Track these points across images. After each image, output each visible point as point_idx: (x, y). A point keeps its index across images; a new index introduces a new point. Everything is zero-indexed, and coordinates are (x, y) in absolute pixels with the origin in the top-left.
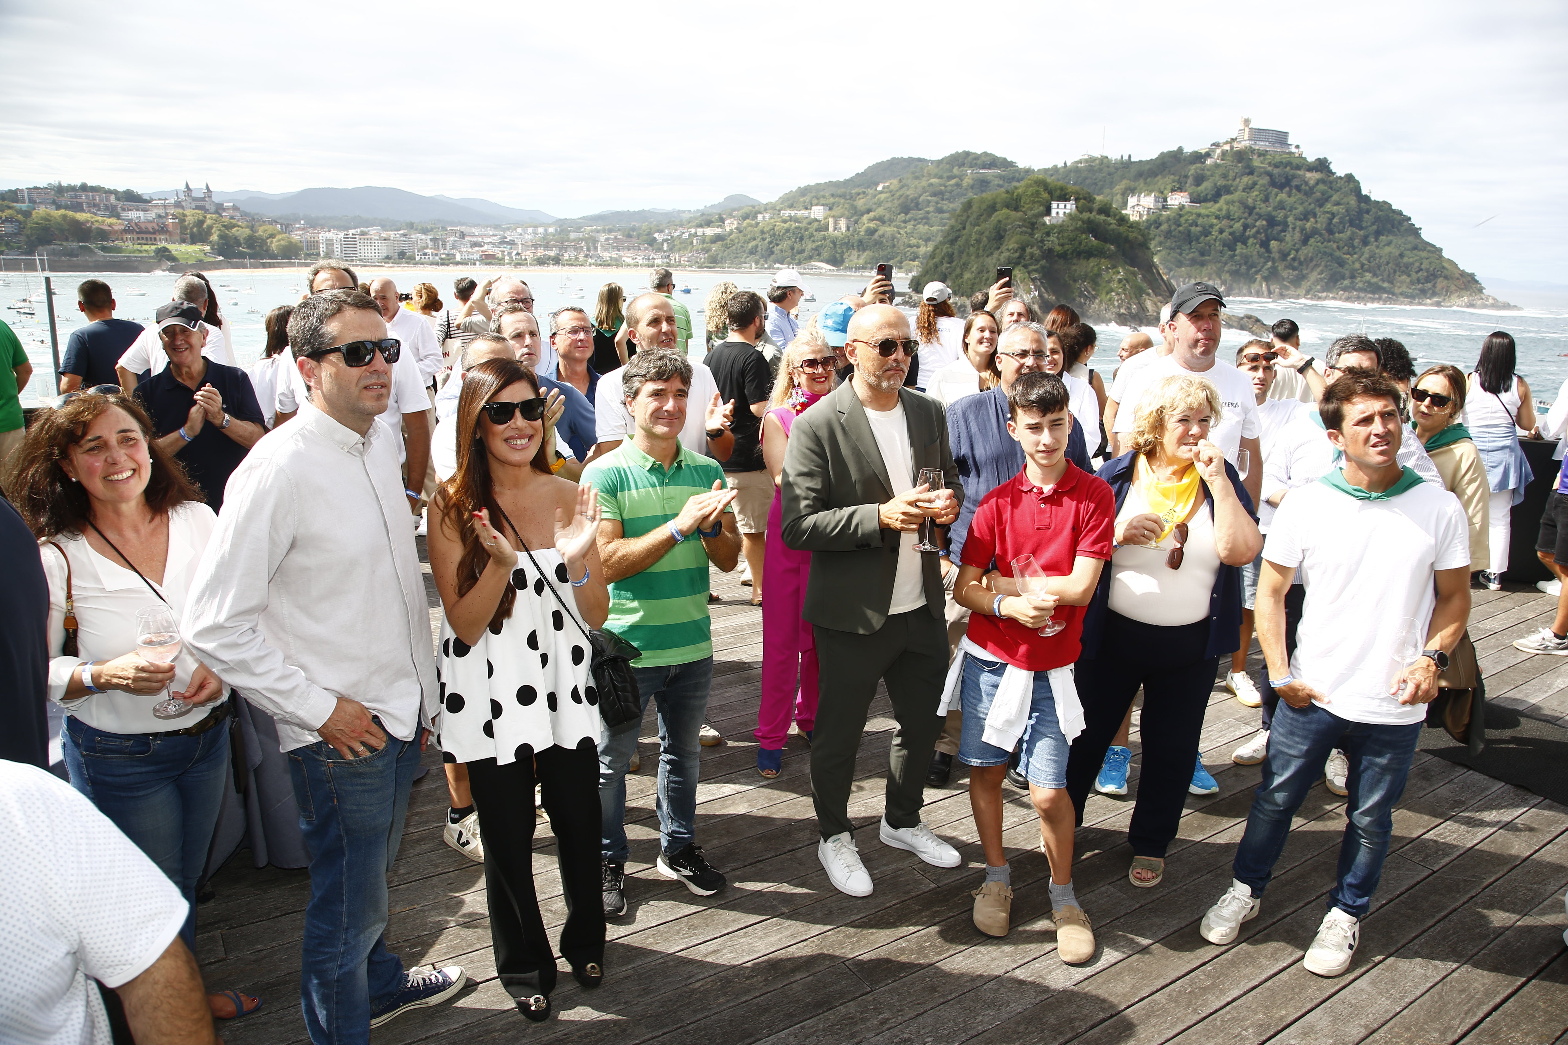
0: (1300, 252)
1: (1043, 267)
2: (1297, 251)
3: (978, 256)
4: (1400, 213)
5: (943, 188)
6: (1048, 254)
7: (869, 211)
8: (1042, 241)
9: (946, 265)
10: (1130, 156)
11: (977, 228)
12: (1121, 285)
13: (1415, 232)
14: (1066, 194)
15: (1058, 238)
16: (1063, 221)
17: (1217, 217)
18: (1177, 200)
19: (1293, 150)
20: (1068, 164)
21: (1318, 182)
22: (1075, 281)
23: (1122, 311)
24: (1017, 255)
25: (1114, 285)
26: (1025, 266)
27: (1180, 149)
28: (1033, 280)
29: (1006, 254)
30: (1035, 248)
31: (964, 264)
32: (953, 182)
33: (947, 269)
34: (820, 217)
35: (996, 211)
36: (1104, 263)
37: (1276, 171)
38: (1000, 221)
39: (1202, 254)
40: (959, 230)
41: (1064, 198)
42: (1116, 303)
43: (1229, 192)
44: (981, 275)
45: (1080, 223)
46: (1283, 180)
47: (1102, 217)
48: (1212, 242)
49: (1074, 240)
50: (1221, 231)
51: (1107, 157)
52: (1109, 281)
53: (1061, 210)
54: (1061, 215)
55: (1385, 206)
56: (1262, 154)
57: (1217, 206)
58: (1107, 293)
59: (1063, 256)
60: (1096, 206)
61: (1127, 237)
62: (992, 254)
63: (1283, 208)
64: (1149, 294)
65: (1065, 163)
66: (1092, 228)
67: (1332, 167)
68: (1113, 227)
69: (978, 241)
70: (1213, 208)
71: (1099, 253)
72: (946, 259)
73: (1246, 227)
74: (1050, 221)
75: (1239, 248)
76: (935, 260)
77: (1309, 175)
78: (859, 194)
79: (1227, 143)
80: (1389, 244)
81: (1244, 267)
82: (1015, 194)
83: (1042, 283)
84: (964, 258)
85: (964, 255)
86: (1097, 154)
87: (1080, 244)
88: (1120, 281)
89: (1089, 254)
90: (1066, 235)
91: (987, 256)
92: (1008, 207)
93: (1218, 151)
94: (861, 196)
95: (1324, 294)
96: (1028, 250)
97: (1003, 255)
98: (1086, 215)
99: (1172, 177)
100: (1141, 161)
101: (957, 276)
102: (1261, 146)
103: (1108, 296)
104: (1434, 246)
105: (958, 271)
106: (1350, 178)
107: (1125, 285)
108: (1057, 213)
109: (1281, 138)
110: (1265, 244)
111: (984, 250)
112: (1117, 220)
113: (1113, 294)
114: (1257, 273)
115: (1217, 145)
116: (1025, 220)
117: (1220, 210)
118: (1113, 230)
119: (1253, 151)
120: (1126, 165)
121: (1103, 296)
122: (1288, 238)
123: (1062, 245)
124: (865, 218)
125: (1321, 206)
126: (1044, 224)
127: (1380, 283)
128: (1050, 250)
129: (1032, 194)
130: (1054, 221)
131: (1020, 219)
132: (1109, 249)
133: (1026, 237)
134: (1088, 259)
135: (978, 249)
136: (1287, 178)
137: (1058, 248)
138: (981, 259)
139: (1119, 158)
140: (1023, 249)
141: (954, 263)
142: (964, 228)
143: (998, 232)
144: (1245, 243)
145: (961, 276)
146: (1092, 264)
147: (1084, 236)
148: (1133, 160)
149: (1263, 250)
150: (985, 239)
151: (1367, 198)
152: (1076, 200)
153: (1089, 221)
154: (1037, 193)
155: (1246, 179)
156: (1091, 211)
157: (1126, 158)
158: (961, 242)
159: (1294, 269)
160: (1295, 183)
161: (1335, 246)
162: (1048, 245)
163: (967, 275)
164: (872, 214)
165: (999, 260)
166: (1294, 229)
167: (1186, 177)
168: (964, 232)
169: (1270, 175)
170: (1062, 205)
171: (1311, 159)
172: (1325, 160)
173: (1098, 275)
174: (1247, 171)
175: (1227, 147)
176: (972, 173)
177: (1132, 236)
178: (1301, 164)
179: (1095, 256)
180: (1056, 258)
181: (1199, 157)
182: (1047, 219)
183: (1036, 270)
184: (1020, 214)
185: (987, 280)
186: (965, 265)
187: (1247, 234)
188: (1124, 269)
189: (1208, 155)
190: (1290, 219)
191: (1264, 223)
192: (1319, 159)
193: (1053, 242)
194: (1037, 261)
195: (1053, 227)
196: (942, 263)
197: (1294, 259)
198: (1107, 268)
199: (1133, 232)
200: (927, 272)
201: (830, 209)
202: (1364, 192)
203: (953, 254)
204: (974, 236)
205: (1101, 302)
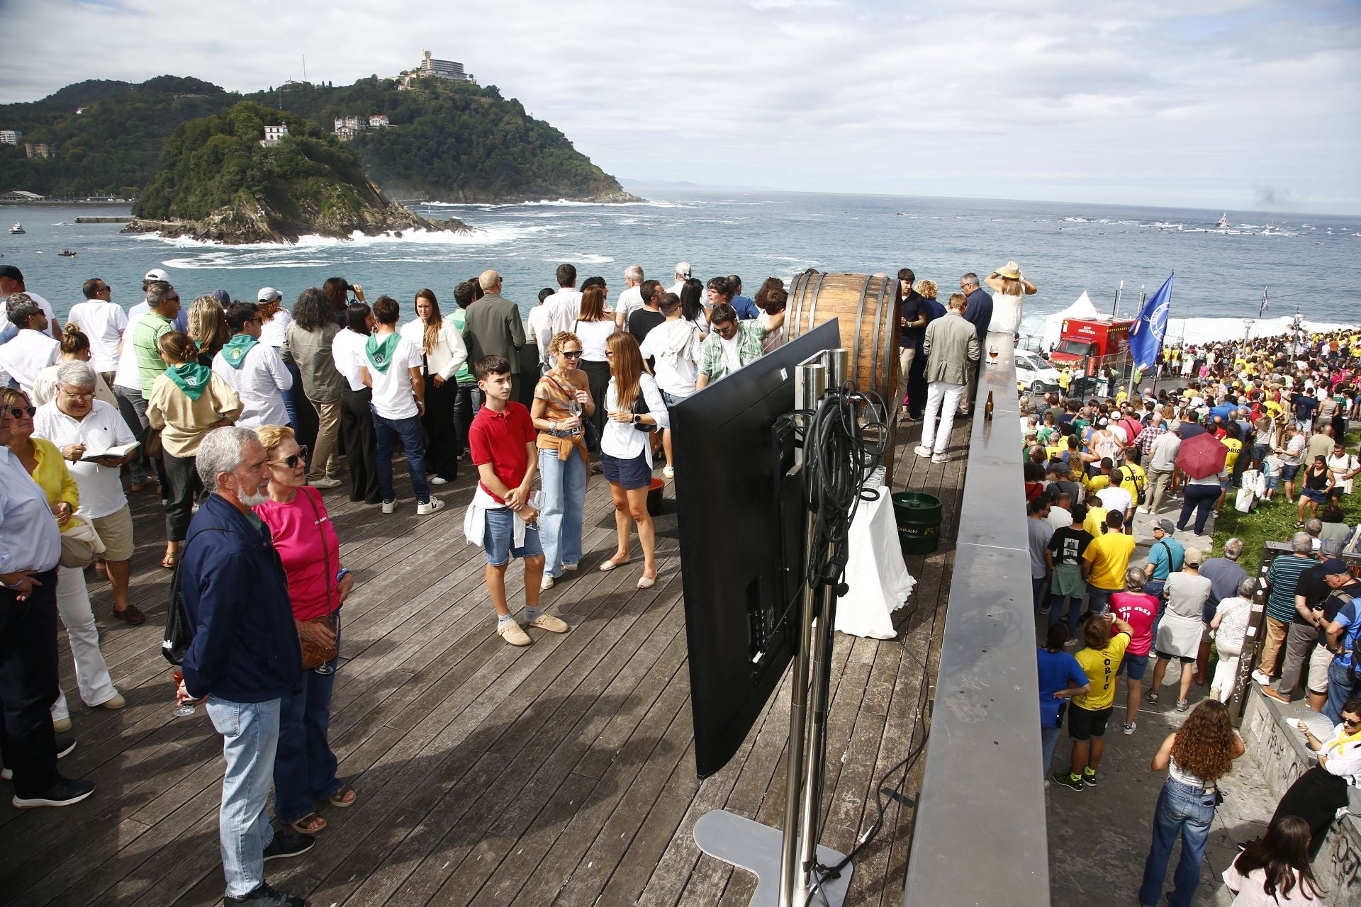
0: (485, 164)
1: (265, 188)
2: (482, 163)
3: (199, 180)
4: (556, 130)
5: (150, 112)
6: (269, 175)
7: (71, 136)
8: (261, 163)
9: (167, 190)
10: (330, 83)
11: (194, 152)
12: (340, 201)
13: (569, 145)
14: (277, 119)
15: (275, 159)
16: (278, 144)
17: (414, 137)
18: (376, 122)
19: (468, 79)
20: (274, 90)
21: (491, 105)
22: (298, 199)
23: (345, 223)
24: (238, 177)
25: (334, 201)
26: (249, 188)
27: (374, 77)
28: (258, 200)
29: (228, 177)
30: (255, 170)
31: (186, 188)
32: (160, 106)
33: (169, 193)
34: (13, 142)
35: (211, 135)
36: (322, 182)
37: (457, 96)
38: (216, 146)
39: (406, 169)
40: (176, 155)
41: (276, 122)
42: (338, 217)
43: (420, 115)
44: (206, 198)
45: (294, 146)
46: (464, 104)
47: (314, 140)
48: (413, 158)
49: (292, 161)
50: (419, 149)
51: (309, 83)
52: (329, 197)
53: (274, 134)
54: (275, 138)
55: (543, 125)
56: (444, 82)
57: (413, 126)
58: (329, 208)
59: (283, 176)
60: (307, 129)
61: (339, 156)
62: (213, 177)
63: (467, 128)
64: (366, 207)
65: (271, 89)
66: (308, 150)
67: (500, 93)
68: (325, 148)
69: (198, 165)
70: (410, 128)
71: (318, 173)
72: (167, 184)
73: (439, 144)
74: (265, 144)
75: (437, 163)
76: (155, 185)
77: (483, 100)
78: (56, 118)
79: (413, 72)
80: (551, 155)
81: (442, 178)
82: (228, 119)
83: (267, 202)
84: (186, 182)
85: (185, 180)
86: (299, 80)
87: (297, 164)
88: (339, 197)
89: (307, 174)
90: (282, 157)
91: (209, 180)
92: (222, 131)
93: (407, 79)
94: (59, 120)
95: (509, 197)
96: (249, 172)
97: (225, 178)
98: (299, 138)
99: (371, 101)
100: (341, 87)
101: (181, 200)
102: (441, 75)
103: (331, 211)
104: (584, 156)
105: (182, 195)
106: (515, 102)
107: (343, 200)
108: (272, 137)
109: (457, 68)
110: (456, 158)
111: (204, 174)
112: (328, 142)
113: (335, 208)
114: (454, 181)
115: (405, 73)
116: (241, 144)
117: (416, 130)
118: (325, 151)
119: (436, 79)
120: (327, 91)
121: (326, 210)
122: (475, 153)
123: (281, 166)
124: (68, 142)
125: (496, 125)
126: (261, 147)
127: (549, 186)
128: (270, 172)
129: (245, 120)
130: (270, 145)
131: (237, 143)
132: (325, 169)
133: (244, 160)
134: (307, 178)
135: (199, 173)
136: (466, 102)
137: (277, 169)
138: (204, 183)
139: (321, 84)
140: (244, 172)
141: (177, 188)
142: (181, 153)
143: (217, 156)
144: (440, 157)
145: (185, 200)
146: (311, 183)
147: (300, 158)
148: (333, 86)
149: (455, 163)
150: (204, 163)
151: (530, 118)
152: (287, 124)
153: (302, 144)
154: (249, 119)
155: (433, 103)
156: (302, 134)
157: (327, 84)
158: (180, 166)
159: (483, 178)
160: (473, 107)
161: (511, 158)
162: (266, 167)
163: (191, 199)
164: (75, 139)
165: (221, 183)
166: (478, 144)
167: (383, 101)
168: (182, 157)
169: (452, 100)
170: (275, 130)
171: (483, 86)
172: (494, 87)
173: (319, 192)
174: (434, 96)
175: (414, 76)
176: (178, 98)
177: (343, 156)
178: (474, 90)
179: (312, 175)
180: (277, 179)
181: (391, 84)
182: (263, 143)
183: (259, 191)
184: (235, 139)
185: (213, 202)
186: (188, 190)
187: (441, 150)
188: (341, 186)
189: (399, 82)
190: (474, 137)
191: (453, 140)
192: (489, 87)
193: (271, 164)
194: (260, 182)
195: (269, 150)
196: (163, 188)
197: (481, 170)
198: (325, 185)
199: (343, 152)
200: (149, 197)
201: (24, 134)
202: (527, 114)
203: (173, 179)
204: (192, 161)
205: (324, 216)
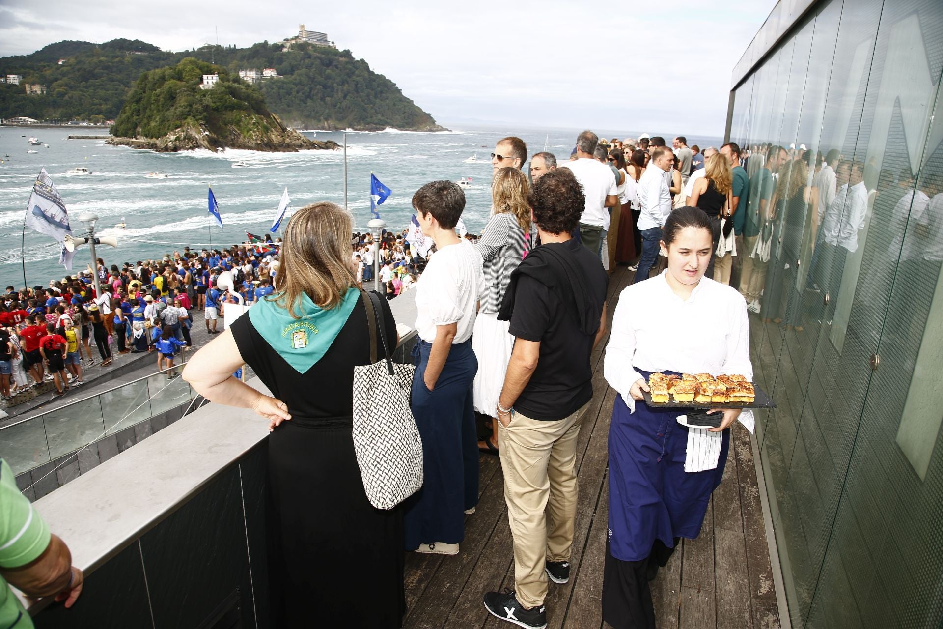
0: (343, 104)
1: (205, 117)
2: (341, 103)
3: (158, 111)
4: (389, 80)
6: (206, 108)
7: (56, 80)
8: (201, 100)
9: (135, 118)
10: (235, 46)
11: (154, 92)
12: (255, 127)
13: (399, 92)
14: (211, 71)
15: (211, 98)
16: (213, 87)
18: (268, 73)
19: (331, 44)
20: (196, 49)
21: (347, 63)
22: (226, 125)
23: (259, 142)
24: (187, 109)
25: (251, 127)
26: (194, 117)
27: (266, 42)
28: (201, 125)
29: (180, 109)
30: (198, 105)
31: (149, 116)
32: (117, 60)
33: (136, 120)
34: (17, 83)
35: (166, 80)
36: (243, 114)
37: (323, 56)
38: (170, 88)
39: (288, 106)
40: (141, 94)
41: (210, 72)
42: (254, 138)
43: (298, 69)
44: (164, 123)
45: (224, 88)
46: (328, 62)
47: (236, 85)
48: (293, 98)
49: (222, 99)
50: (298, 92)
52: (249, 123)
53: (210, 81)
54: (210, 83)
55: (381, 77)
56: (314, 46)
58: (248, 132)
59: (216, 109)
60: (231, 77)
61: (253, 96)
62: (168, 109)
63: (330, 79)
64: (272, 131)
65: (194, 49)
66: (231, 92)
67: (352, 55)
68: (244, 90)
69: (157, 101)
70: (291, 78)
71: (239, 107)
72: (135, 113)
73: (313, 89)
74: (204, 87)
75: (311, 102)
76: (126, 114)
77: (341, 59)
78: (45, 67)
79: (292, 39)
80: (387, 98)
81: (313, 113)
82: (177, 70)
83: (206, 127)
84: (148, 112)
85: (148, 111)
87: (226, 101)
88: (254, 124)
89: (232, 107)
90: (216, 96)
91: (166, 111)
92: (173, 78)
93: (289, 44)
94: (47, 68)
95: (359, 127)
96: (194, 106)
97: (178, 109)
98: (226, 84)
99: (264, 59)
100: (242, 49)
101: (145, 125)
102: (313, 41)
103: (249, 134)
104: (409, 99)
105: (145, 121)
106: (362, 61)
107: (258, 126)
108: (208, 82)
109: (323, 38)
110: (323, 99)
111: (163, 107)
112: (245, 86)
113: (252, 132)
114: (322, 115)
115: (287, 40)
116: (187, 87)
117: (295, 79)
118: (244, 93)
119: (309, 44)
120: (233, 51)
121: (245, 133)
122: (336, 96)
123: (214, 102)
124: (55, 84)
125: (350, 77)
126: (200, 89)
127: (386, 120)
128: (207, 106)
129: (190, 70)
130: (206, 88)
131: (185, 86)
132: (244, 105)
133: (190, 98)
134: (232, 111)
135: (158, 106)
136: (329, 60)
137: (212, 104)
138: (162, 113)
140: (190, 105)
141: (141, 116)
142: (145, 92)
143: (171, 95)
144: (313, 99)
145: (148, 124)
146: (235, 114)
147: (227, 97)
149: (323, 103)
150: (162, 99)
151: (372, 73)
152: (218, 73)
153: (229, 87)
154: (193, 70)
155: (307, 61)
156: (228, 80)
157: (232, 46)
158: (144, 101)
159: (341, 113)
160: (335, 63)
161: (360, 100)
162: (205, 102)
163: (153, 124)
164: (60, 82)
165: (175, 113)
166: (338, 90)
167: (272, 59)
168: (144, 95)
169: (320, 59)
170: (210, 77)
171: (341, 50)
172: (348, 51)
173: (240, 121)
174: (307, 56)
175: (293, 42)
176: (129, 54)
177: (255, 96)
178: (336, 52)
179: (237, 109)
180: (212, 111)
181: (278, 47)
182: (201, 86)
183: (201, 119)
184: (183, 83)
185: (169, 126)
186: (150, 118)
187: (312, 93)
188: (255, 117)
190: (335, 85)
191: (321, 87)
192: (345, 50)
193: (208, 100)
194: (201, 113)
195: (207, 91)
196: (132, 116)
197: (340, 108)
198: (245, 116)
199: (256, 94)
200: (122, 122)
201: (23, 77)
202: (371, 69)
203: (139, 110)
204: (153, 98)
205: (244, 137)
